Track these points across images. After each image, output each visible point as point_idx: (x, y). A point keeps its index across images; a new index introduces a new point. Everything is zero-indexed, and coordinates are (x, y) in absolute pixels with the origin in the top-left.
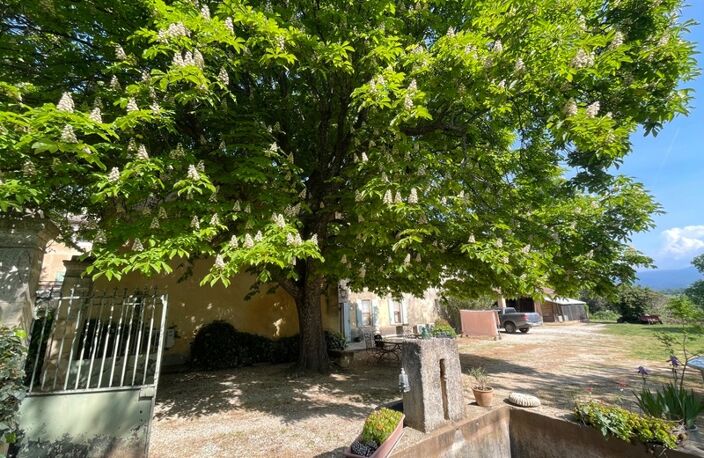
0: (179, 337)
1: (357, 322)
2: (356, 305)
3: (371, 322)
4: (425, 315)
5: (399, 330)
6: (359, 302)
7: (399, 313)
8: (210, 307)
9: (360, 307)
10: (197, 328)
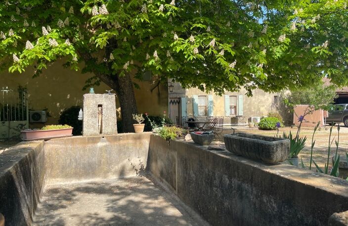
0: (51, 116)
1: (194, 113)
2: (193, 100)
3: (206, 113)
4: (262, 109)
5: (234, 120)
6: (196, 97)
7: (235, 107)
8: (68, 97)
9: (197, 101)
10: (62, 111)
